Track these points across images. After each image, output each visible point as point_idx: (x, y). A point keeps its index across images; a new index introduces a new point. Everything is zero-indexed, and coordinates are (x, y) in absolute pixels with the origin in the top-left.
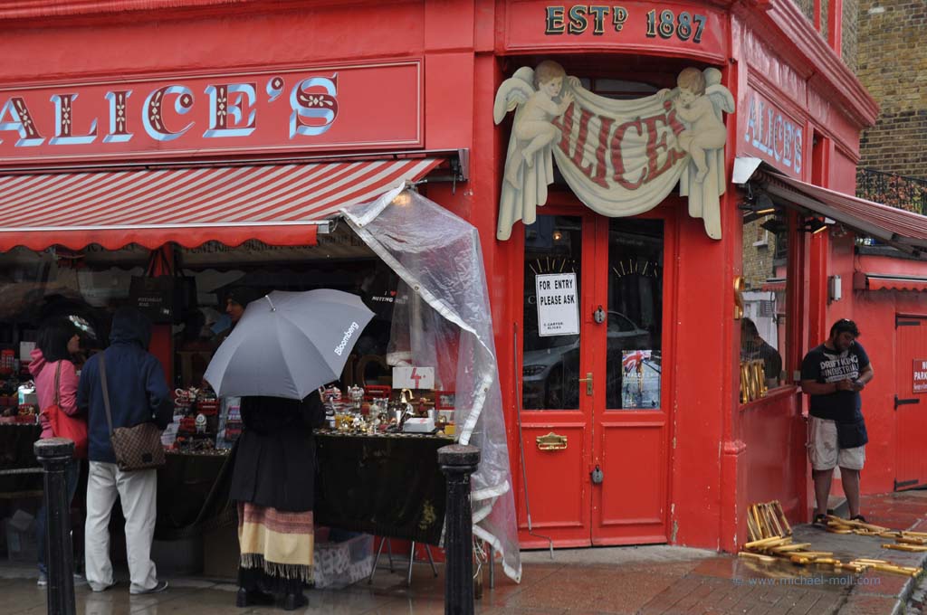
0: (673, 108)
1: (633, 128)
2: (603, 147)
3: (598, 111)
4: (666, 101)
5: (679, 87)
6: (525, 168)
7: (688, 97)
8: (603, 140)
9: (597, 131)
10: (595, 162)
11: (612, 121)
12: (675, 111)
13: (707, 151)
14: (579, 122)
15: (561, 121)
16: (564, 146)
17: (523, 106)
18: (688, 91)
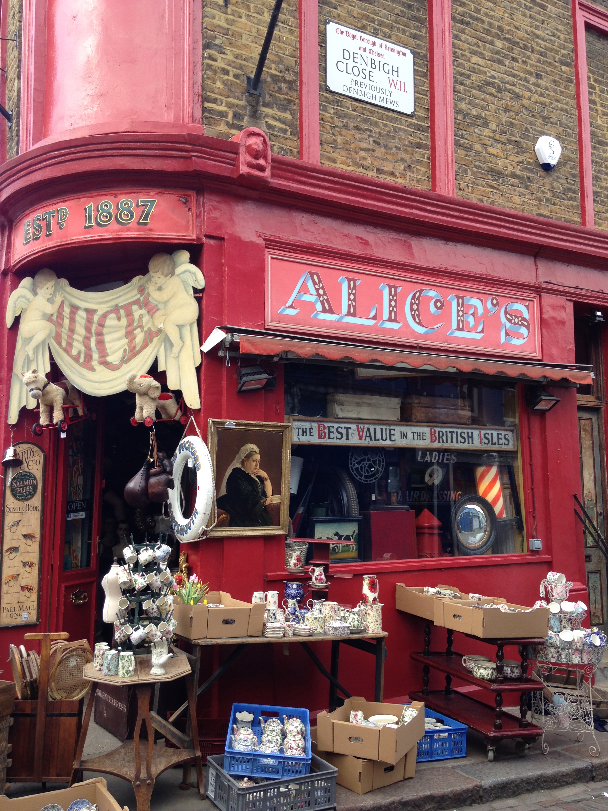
0: (146, 292)
1: (113, 315)
2: (89, 335)
3: (83, 305)
4: (141, 286)
5: (151, 273)
6: (28, 361)
7: (160, 280)
8: (88, 330)
9: (83, 322)
10: (83, 349)
11: (95, 311)
12: (149, 295)
13: (180, 327)
14: (68, 316)
15: (54, 318)
16: (58, 338)
17: (26, 310)
18: (159, 274)
